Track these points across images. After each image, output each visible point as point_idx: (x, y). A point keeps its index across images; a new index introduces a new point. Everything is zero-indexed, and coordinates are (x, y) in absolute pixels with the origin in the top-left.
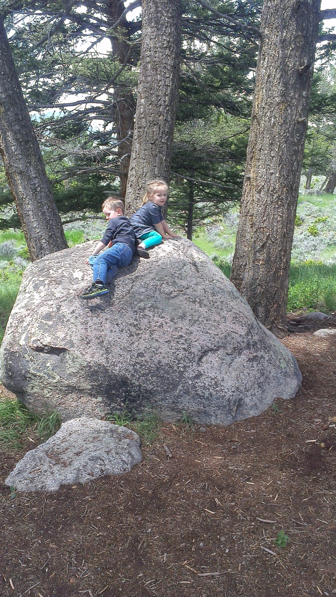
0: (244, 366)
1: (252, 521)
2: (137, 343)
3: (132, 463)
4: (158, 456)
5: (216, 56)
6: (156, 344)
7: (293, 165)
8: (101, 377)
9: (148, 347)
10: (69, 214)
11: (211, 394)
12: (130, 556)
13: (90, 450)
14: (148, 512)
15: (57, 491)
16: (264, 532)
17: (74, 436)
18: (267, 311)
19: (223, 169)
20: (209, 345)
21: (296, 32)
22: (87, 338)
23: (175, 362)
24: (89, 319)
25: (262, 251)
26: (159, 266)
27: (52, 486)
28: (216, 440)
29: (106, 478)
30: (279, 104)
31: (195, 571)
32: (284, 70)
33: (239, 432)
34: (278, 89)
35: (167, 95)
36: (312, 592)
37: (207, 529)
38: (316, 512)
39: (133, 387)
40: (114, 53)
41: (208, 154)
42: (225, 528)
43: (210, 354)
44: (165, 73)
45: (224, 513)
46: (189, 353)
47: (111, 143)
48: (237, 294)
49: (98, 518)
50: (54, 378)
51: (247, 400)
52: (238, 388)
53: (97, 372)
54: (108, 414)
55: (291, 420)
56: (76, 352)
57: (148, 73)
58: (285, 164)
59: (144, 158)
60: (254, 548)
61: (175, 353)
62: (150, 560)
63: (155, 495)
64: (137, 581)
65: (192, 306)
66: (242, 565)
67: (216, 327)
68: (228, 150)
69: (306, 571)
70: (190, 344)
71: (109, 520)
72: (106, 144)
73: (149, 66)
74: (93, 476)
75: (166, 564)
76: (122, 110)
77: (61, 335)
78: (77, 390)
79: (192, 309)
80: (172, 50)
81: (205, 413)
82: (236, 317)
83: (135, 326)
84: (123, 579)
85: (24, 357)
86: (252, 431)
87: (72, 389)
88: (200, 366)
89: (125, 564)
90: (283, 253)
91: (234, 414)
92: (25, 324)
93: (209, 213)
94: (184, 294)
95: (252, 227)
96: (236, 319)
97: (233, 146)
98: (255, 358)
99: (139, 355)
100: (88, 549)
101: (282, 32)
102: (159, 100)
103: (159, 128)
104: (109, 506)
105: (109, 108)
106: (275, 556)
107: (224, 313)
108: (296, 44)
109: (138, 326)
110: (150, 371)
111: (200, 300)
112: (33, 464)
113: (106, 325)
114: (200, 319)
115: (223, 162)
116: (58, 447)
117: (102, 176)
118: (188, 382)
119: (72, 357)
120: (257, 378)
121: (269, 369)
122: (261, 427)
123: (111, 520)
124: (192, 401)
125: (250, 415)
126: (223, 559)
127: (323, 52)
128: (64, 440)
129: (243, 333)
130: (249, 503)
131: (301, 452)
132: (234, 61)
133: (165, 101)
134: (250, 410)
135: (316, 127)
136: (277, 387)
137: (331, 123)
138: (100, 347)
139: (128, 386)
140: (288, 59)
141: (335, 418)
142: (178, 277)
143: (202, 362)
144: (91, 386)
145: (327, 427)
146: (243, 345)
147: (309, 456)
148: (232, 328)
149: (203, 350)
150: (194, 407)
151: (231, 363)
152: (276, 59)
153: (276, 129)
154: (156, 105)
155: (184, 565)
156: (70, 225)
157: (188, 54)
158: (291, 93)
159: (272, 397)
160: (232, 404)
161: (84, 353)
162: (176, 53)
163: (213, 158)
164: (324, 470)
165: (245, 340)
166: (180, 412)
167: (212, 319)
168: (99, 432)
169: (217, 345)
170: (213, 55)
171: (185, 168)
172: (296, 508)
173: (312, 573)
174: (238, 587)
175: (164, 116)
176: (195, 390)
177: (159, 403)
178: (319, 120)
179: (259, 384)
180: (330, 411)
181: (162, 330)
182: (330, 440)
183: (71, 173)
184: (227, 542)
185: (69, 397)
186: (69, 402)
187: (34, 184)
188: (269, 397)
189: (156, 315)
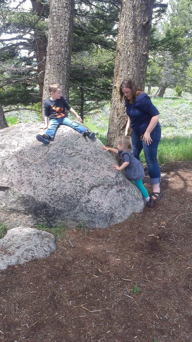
0: (114, 195)
1: (120, 281)
2: (52, 183)
3: (50, 251)
4: (65, 247)
5: (95, 14)
6: (63, 184)
7: (140, 80)
8: (31, 203)
9: (58, 185)
10: (9, 107)
11: (95, 211)
13: (25, 245)
14: (60, 279)
15: (6, 270)
16: (126, 286)
17: (15, 237)
19: (100, 81)
20: (94, 183)
21: (141, 1)
22: (21, 181)
23: (74, 193)
24: (22, 169)
26: (64, 138)
27: (3, 266)
28: (99, 237)
29: (35, 260)
30: (132, 44)
31: (88, 310)
32: (134, 25)
33: (112, 232)
34: (131, 35)
35: (66, 36)
36: (153, 318)
37: (94, 286)
38: (155, 274)
39: (50, 208)
40: (33, 9)
41: (92, 72)
42: (104, 285)
43: (95, 188)
44: (65, 23)
45: (104, 277)
46: (83, 188)
47: (33, 64)
49: (31, 283)
50: (2, 205)
51: (116, 214)
52: (111, 208)
53: (28, 200)
54: (35, 224)
55: (141, 224)
56: (15, 189)
57: (55, 22)
58: (136, 79)
59: (53, 73)
60: (121, 295)
61: (75, 188)
62: (61, 305)
63: (64, 269)
64: (54, 317)
65: (84, 161)
66: (114, 305)
67: (98, 173)
68: (103, 70)
69: (150, 307)
70: (83, 183)
71: (37, 284)
72: (30, 64)
73: (55, 18)
74: (27, 260)
75: (71, 307)
76: (39, 44)
77: (5, 179)
78: (16, 211)
79: (84, 163)
80: (69, 9)
81: (92, 222)
82: (110, 168)
83: (50, 173)
84: (46, 316)
86: (119, 231)
87: (13, 211)
88: (89, 195)
89: (47, 308)
91: (109, 222)
93: (93, 107)
94: (79, 155)
95: (118, 116)
96: (109, 168)
97: (106, 68)
98: (120, 191)
99: (53, 190)
100: (26, 301)
101: (133, 1)
102: (62, 39)
103: (62, 56)
104: (37, 276)
105: (31, 43)
106: (132, 299)
107: (102, 165)
108: (141, 9)
109: (53, 173)
110: (60, 199)
111: (89, 158)
113: (33, 173)
114: (89, 169)
115: (101, 77)
116: (6, 244)
117: (28, 84)
118: (82, 205)
119: (12, 192)
120: (121, 201)
121: (128, 196)
122: (124, 229)
123: (38, 284)
124: (85, 216)
125: (118, 222)
126: (104, 302)
127: (157, 14)
128: (9, 240)
129: (114, 176)
130: (118, 271)
131: (146, 242)
132: (106, 17)
133: (65, 40)
134: (118, 219)
135: (153, 58)
136: (133, 206)
137: (161, 56)
138: (29, 186)
139: (47, 208)
140: (137, 17)
141: (164, 222)
142: (75, 145)
143: (90, 193)
144: (25, 208)
145: (160, 227)
146: (113, 183)
147: (151, 244)
148: (107, 174)
149: (91, 186)
150: (86, 219)
151: (107, 194)
152: (130, 17)
153: (131, 59)
154: (60, 42)
155: (81, 307)
156: (9, 113)
157: (78, 12)
158: (139, 37)
159: (130, 211)
160: (107, 217)
161: (20, 189)
162: (71, 11)
163: (95, 74)
164: (159, 251)
165: (115, 180)
166: (78, 222)
167: (96, 168)
168: (30, 235)
169: (99, 184)
170: (93, 13)
171: (78, 80)
172: (144, 272)
173: (153, 308)
174: (112, 317)
175: (64, 48)
176: (86, 209)
177: (66, 217)
178: (155, 54)
179: (123, 204)
180: (162, 218)
181: (66, 175)
182: (162, 234)
183: (9, 82)
184: (105, 292)
185: (11, 215)
186: (12, 218)
188: (128, 212)
189: (63, 166)
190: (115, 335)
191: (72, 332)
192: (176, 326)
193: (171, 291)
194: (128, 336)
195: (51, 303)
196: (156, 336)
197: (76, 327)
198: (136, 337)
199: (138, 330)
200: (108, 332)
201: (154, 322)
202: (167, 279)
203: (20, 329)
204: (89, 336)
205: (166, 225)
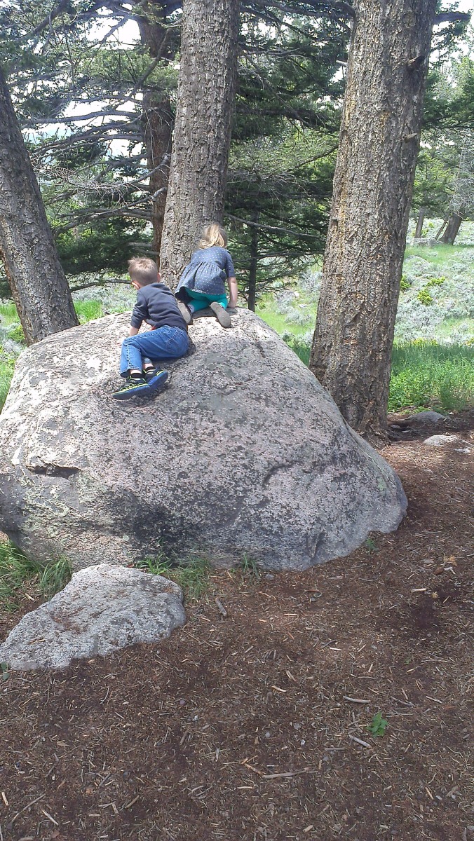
0: (327, 488)
1: (338, 702)
2: (177, 459)
3: (171, 625)
4: (207, 615)
5: (290, 45)
6: (204, 460)
7: (398, 202)
8: (127, 508)
9: (193, 463)
10: (81, 277)
11: (281, 528)
12: (168, 754)
13: (113, 609)
14: (194, 694)
15: (67, 669)
16: (354, 716)
17: (90, 590)
18: (361, 411)
19: (298, 208)
20: (279, 459)
21: (404, 8)
22: (107, 453)
23: (231, 484)
24: (110, 425)
25: (353, 325)
26: (208, 348)
27: (60, 660)
28: (288, 591)
29: (135, 647)
30: (378, 113)
31: (259, 772)
32: (387, 66)
33: (320, 579)
34: (377, 91)
35: (220, 102)
36: (420, 796)
37: (275, 714)
38: (426, 687)
39: (172, 520)
40: (142, 41)
41: (278, 186)
42: (300, 711)
43: (280, 472)
44: (217, 70)
45: (299, 691)
46: (251, 471)
47: (140, 172)
48: (318, 387)
49: (124, 703)
50: (61, 510)
51: (332, 535)
52: (318, 519)
53: (121, 500)
54: (137, 558)
55: (392, 561)
56: (92, 473)
57: (194, 69)
58: (388, 201)
59: (186, 193)
60: (340, 738)
61: (231, 471)
62: (196, 759)
63: (203, 669)
64: (179, 789)
65: (255, 404)
66: (323, 762)
67: (289, 435)
68: (306, 180)
69: (411, 768)
70: (252, 458)
71: (139, 705)
72: (133, 174)
73: (194, 59)
74: (117, 645)
75: (219, 764)
76: (154, 125)
77: (70, 449)
78: (93, 526)
79: (255, 410)
80: (226, 36)
81: (273, 555)
82: (317, 420)
83: (174, 434)
84: (160, 786)
85: (18, 482)
86: (338, 577)
87: (86, 525)
88: (266, 489)
89: (162, 766)
90: (382, 329)
91: (313, 555)
92: (19, 435)
93: (278, 273)
94: (244, 389)
95: (339, 292)
96: (316, 422)
97: (313, 177)
98: (343, 477)
99: (180, 475)
100: (112, 746)
101: (385, 9)
102: (208, 109)
103: (209, 150)
104: (140, 686)
105: (136, 123)
106: (368, 749)
107: (300, 414)
108: (404, 26)
109: (180, 434)
110: (196, 498)
111: (267, 396)
112: (33, 631)
113: (134, 434)
114: (266, 423)
115: (299, 199)
116: (68, 606)
117: (127, 220)
118: (249, 512)
119: (86, 481)
120: (345, 504)
121: (362, 492)
122: (350, 572)
123: (142, 705)
124: (255, 539)
125: (335, 555)
126: (298, 754)
127: (442, 38)
128: (76, 597)
129: (327, 442)
130: (333, 677)
131: (405, 606)
132: (315, 51)
133: (216, 110)
134: (335, 548)
135: (430, 148)
136: (373, 517)
137: (452, 143)
138: (125, 465)
139: (165, 519)
140: (393, 48)
141: (452, 558)
142: (235, 364)
143: (269, 484)
144: (114, 520)
145: (441, 571)
146: (326, 459)
147: (416, 611)
148: (312, 435)
149: (271, 467)
150: (258, 546)
151: (309, 484)
152: (375, 47)
153: (375, 150)
154: (203, 116)
155: (244, 764)
156: (81, 293)
157: (249, 43)
158: (396, 97)
159: (366, 530)
160: (310, 542)
161: (103, 474)
162: (232, 40)
163: (285, 192)
164: (437, 629)
165: (329, 451)
166: (238, 553)
167: (283, 422)
168: (125, 584)
169: (290, 460)
170: (285, 44)
171: (246, 209)
172: (399, 682)
173: (420, 771)
174: (318, 792)
175: (215, 132)
176: (259, 524)
177: (209, 541)
178: (435, 138)
179: (348, 512)
180: (447, 548)
181: (213, 440)
182: (445, 588)
183: (83, 217)
184: (302, 730)
185: (82, 536)
186: (83, 544)
187: (30, 234)
188: (361, 530)
189: (205, 418)
190: (325, 838)
191: (220, 827)
193: (465, 730)
195: (170, 753)
197: (230, 813)
199: (381, 826)
200: (307, 830)
201: (421, 807)
202: (456, 701)
203: (98, 815)
204: (261, 838)
205: (456, 565)
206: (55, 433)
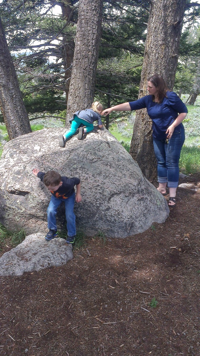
0: (135, 203)
1: (137, 293)
3: (67, 259)
4: (83, 256)
5: (125, 18)
6: (83, 190)
7: (169, 83)
11: (115, 220)
12: (63, 313)
13: (42, 252)
14: (75, 288)
15: (22, 276)
16: (143, 299)
17: (33, 244)
18: (151, 172)
19: (128, 88)
20: (115, 191)
22: (41, 185)
23: (94, 201)
25: (148, 135)
26: (86, 143)
27: (19, 273)
28: (118, 246)
29: (51, 268)
30: (161, 45)
31: (102, 321)
32: (165, 25)
33: (131, 242)
34: (160, 36)
35: (94, 39)
36: (170, 333)
37: (110, 297)
38: (174, 288)
40: (63, 15)
41: (120, 79)
42: (121, 296)
43: (115, 196)
44: (93, 26)
45: (120, 288)
46: (103, 195)
47: (61, 71)
48: (133, 161)
49: (46, 291)
50: (21, 210)
51: (137, 224)
52: (131, 217)
55: (162, 235)
56: (35, 194)
57: (83, 25)
59: (79, 78)
60: (137, 308)
61: (94, 195)
62: (75, 315)
63: (80, 278)
64: (67, 327)
65: (105, 167)
66: (129, 318)
67: (120, 180)
68: (131, 76)
69: (167, 322)
70: (103, 190)
71: (52, 292)
72: (58, 71)
73: (83, 21)
74: (43, 267)
75: (85, 317)
76: (67, 50)
77: (26, 184)
78: (35, 217)
79: (105, 169)
80: (97, 12)
81: (111, 231)
82: (132, 175)
84: (59, 326)
85: (3, 197)
86: (139, 241)
87: (32, 216)
88: (109, 203)
89: (60, 317)
91: (128, 232)
92: (4, 177)
93: (119, 115)
94: (101, 160)
95: (143, 121)
96: (131, 175)
97: (134, 75)
98: (142, 199)
100: (39, 309)
102: (89, 42)
103: (89, 60)
104: (53, 284)
105: (59, 49)
106: (149, 313)
107: (125, 172)
108: (172, 8)
110: (79, 206)
111: (110, 164)
112: (8, 260)
114: (110, 175)
115: (128, 84)
116: (23, 250)
117: (55, 91)
118: (102, 213)
119: (32, 197)
120: (143, 211)
121: (150, 206)
122: (144, 239)
124: (104, 224)
125: (138, 232)
126: (119, 314)
128: (27, 246)
129: (136, 183)
130: (135, 282)
131: (167, 254)
132: (136, 21)
133: (92, 43)
134: (138, 229)
135: (184, 64)
136: (155, 216)
137: (194, 62)
140: (167, 17)
141: (188, 234)
142: (97, 150)
143: (111, 201)
144: (44, 214)
145: (183, 240)
146: (135, 191)
147: (172, 256)
148: (129, 181)
149: (111, 194)
150: (105, 227)
151: (128, 202)
152: (160, 17)
153: (159, 61)
154: (87, 45)
155: (95, 318)
157: (108, 17)
158: (168, 39)
159: (151, 222)
160: (127, 226)
161: (39, 194)
162: (100, 14)
163: (122, 81)
164: (180, 264)
165: (137, 188)
166: (97, 230)
167: (117, 175)
169: (120, 191)
171: (106, 87)
172: (163, 286)
173: (171, 323)
174: (127, 330)
175: (91, 52)
176: (106, 218)
177: (84, 225)
178: (186, 60)
179: (144, 214)
180: (186, 230)
181: (87, 182)
182: (184, 247)
183: (36, 89)
184: (121, 304)
185: (30, 221)
186: (31, 224)
187: (12, 93)
188: (149, 222)
189: (84, 172)
190: (129, 350)
191: (84, 344)
192: (194, 343)
193: (191, 306)
194: (142, 351)
196: (172, 352)
197: (89, 338)
198: (151, 352)
199: (153, 345)
200: (121, 346)
201: (171, 338)
202: (187, 294)
203: (32, 337)
204: (101, 349)
205: (189, 237)
206: (20, 176)
